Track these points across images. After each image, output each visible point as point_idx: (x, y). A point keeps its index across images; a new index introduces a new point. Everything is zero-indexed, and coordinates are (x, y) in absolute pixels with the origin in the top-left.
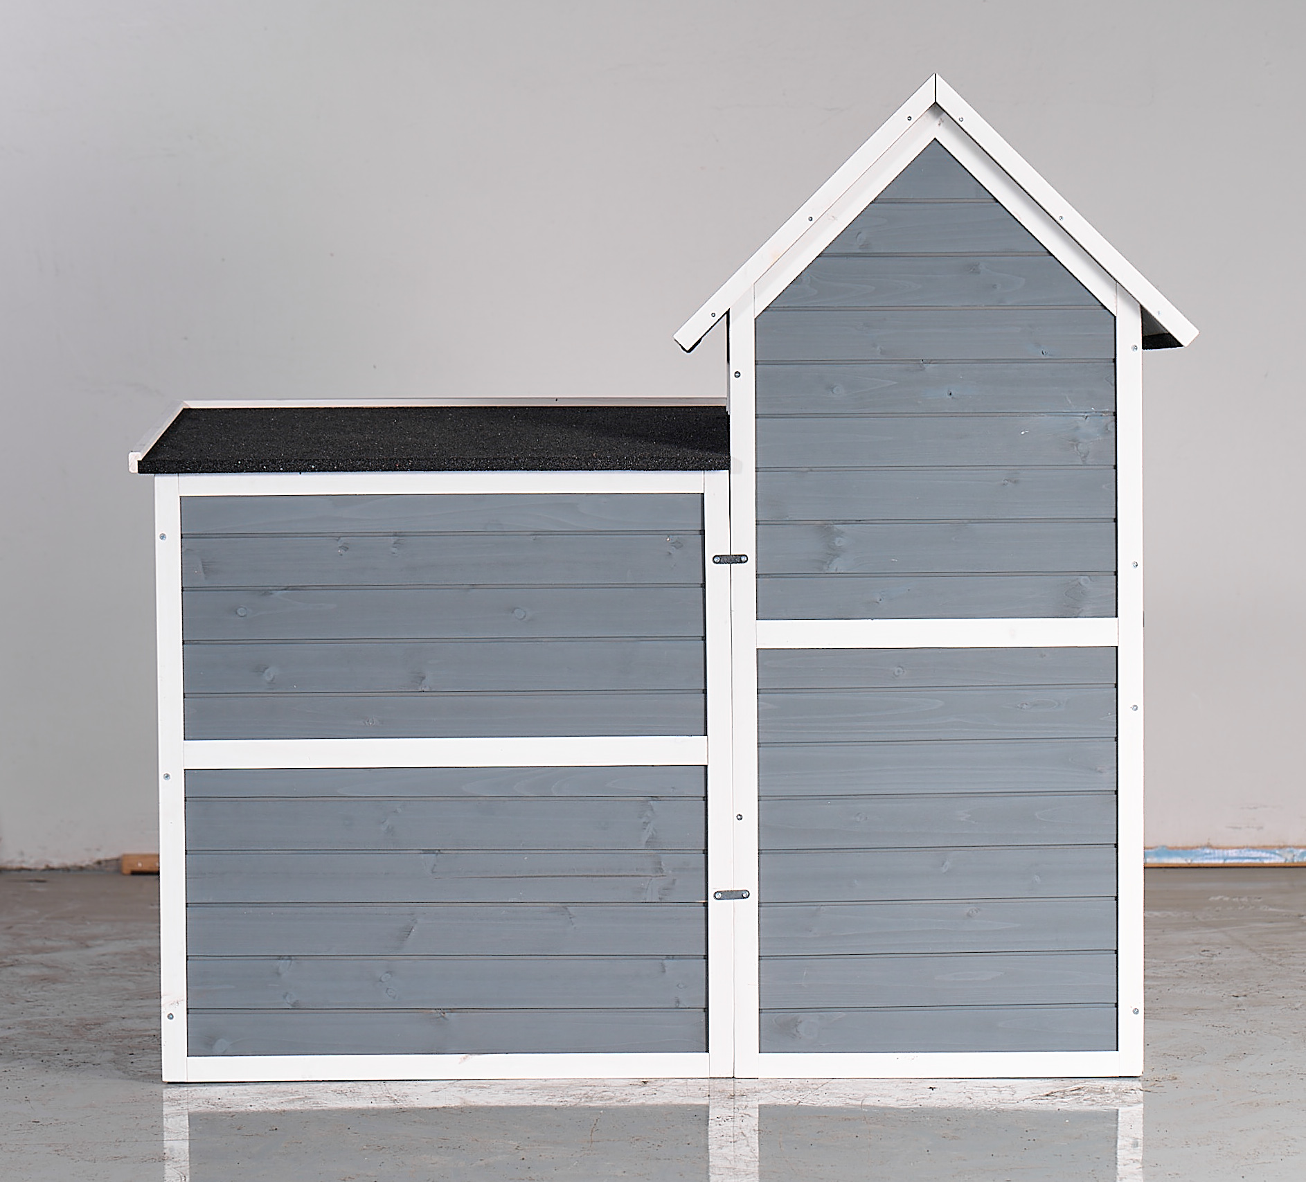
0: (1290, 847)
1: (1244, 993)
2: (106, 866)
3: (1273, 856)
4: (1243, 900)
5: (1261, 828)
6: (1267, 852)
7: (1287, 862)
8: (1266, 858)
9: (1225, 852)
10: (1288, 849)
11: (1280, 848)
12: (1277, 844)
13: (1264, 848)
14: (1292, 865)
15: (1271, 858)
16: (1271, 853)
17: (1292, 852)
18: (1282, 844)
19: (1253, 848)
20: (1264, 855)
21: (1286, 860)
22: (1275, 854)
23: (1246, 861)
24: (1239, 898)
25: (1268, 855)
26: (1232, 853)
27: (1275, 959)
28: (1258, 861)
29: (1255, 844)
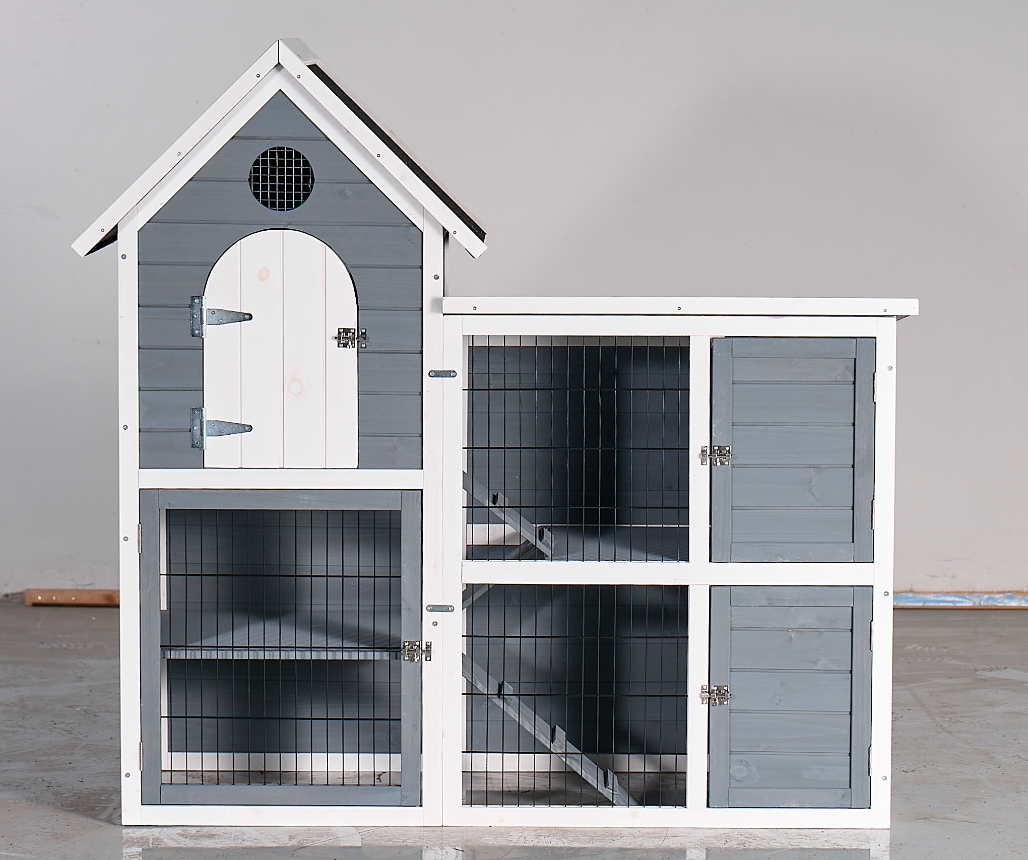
0: (978, 593)
1: (913, 768)
2: (12, 599)
3: (963, 600)
4: (932, 649)
5: (954, 577)
6: (959, 597)
7: (975, 605)
8: (959, 602)
9: (925, 596)
10: (976, 595)
11: (970, 593)
12: (967, 590)
13: (957, 593)
14: (979, 608)
15: (962, 602)
16: (962, 598)
17: (979, 597)
18: (971, 590)
19: (948, 593)
20: (957, 599)
21: (975, 603)
22: (966, 598)
23: (942, 604)
24: (930, 647)
25: (960, 600)
26: (931, 597)
27: (945, 725)
28: (951, 604)
29: (950, 590)
